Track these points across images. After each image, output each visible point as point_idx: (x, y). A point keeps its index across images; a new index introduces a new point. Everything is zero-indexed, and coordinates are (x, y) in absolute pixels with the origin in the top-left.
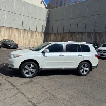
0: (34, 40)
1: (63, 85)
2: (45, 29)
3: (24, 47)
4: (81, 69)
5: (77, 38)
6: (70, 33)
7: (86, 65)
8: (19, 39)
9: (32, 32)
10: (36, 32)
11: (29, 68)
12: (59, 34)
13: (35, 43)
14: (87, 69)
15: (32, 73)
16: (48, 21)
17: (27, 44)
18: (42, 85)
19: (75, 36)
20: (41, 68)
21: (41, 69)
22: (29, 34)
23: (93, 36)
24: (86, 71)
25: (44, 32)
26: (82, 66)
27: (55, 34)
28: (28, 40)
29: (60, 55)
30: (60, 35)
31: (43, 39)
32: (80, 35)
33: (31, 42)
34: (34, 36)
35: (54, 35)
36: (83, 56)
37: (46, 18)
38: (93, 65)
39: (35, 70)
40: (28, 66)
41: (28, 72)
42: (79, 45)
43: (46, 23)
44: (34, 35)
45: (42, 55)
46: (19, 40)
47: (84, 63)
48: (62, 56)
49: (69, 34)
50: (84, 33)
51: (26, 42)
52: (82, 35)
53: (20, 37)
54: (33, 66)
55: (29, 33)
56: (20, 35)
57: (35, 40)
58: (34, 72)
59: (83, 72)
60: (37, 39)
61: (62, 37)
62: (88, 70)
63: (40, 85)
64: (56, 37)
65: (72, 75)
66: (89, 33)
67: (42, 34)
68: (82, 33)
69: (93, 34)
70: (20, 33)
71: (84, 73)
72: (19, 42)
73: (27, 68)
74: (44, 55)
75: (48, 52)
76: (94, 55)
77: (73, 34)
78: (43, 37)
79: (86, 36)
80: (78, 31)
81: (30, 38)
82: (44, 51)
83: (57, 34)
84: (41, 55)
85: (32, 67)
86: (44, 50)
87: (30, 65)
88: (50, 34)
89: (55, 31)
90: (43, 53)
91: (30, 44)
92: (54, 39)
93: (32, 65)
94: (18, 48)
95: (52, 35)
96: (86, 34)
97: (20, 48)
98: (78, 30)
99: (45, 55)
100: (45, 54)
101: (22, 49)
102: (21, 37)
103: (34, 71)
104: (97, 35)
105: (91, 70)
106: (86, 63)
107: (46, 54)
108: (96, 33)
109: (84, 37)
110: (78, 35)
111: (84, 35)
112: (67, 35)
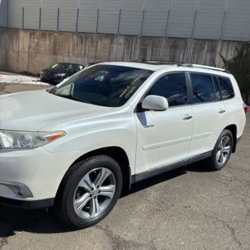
5: (99, 48)
6: (78, 34)
12: (45, 34)
19: (92, 42)
23: (138, 45)
27: (32, 32)
30: (48, 38)
32: (107, 41)
35: (29, 35)
49: (75, 37)
50: (117, 36)
52: (112, 42)
61: (55, 44)
62: (228, 151)
64: (36, 40)
66: (129, 38)
68: (111, 37)
69: (139, 41)
77: (86, 38)
79: (121, 44)
80: (100, 31)
83: (37, 34)
88: (16, 30)
89: (32, 23)
92: (29, 47)
95: (22, 34)
96: (122, 40)
98: (99, 26)
104: (147, 45)
108: (144, 37)
109: (115, 46)
111: (115, 41)
112: (71, 39)
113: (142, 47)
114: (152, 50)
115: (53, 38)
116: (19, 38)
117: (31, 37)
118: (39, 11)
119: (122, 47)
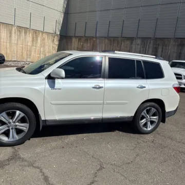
0: (38, 48)
1: (101, 168)
2: (61, 28)
3: (18, 62)
4: (142, 119)
5: (122, 48)
6: (108, 38)
7: (153, 109)
8: (8, 44)
9: (36, 33)
10: (43, 32)
11: (12, 118)
12: (88, 39)
13: (40, 54)
14: (155, 118)
15: (19, 131)
16: (67, 13)
17: (25, 56)
18: (44, 170)
19: (118, 44)
20: (43, 118)
21: (45, 121)
22: (29, 37)
23: (151, 45)
24: (152, 122)
25: (58, 33)
26: (144, 113)
27: (80, 38)
28: (27, 48)
29: (93, 85)
30: (89, 41)
31: (57, 48)
32: (128, 43)
33: (33, 53)
34: (39, 41)
35: (78, 39)
36: (147, 87)
37: (64, 7)
38: (168, 109)
39: (27, 125)
40: (8, 114)
41: (8, 130)
42: (139, 62)
43: (63, 16)
44: (39, 39)
45: (47, 86)
46: (8, 46)
47: (148, 104)
48: (100, 88)
49: (107, 41)
50: (136, 39)
51: (22, 53)
52: (132, 43)
53: (10, 41)
54: (22, 115)
55: (28, 33)
56: (10, 36)
57: (42, 49)
58: (26, 131)
59: (145, 125)
60: (44, 47)
61: (93, 46)
62: (156, 121)
63: (38, 170)
64: (82, 44)
65: (121, 133)
66: (145, 40)
67: (54, 37)
68: (131, 39)
70: (11, 33)
71: (147, 128)
72: (8, 52)
73: (4, 120)
74: (52, 85)
75: (62, 78)
76: (171, 87)
77: (114, 40)
78: (57, 43)
79: (138, 45)
81: (30, 44)
82: (52, 75)
83: (83, 39)
84: (43, 86)
85: (19, 118)
86: (53, 72)
87: (15, 113)
88: (71, 38)
89: (80, 32)
90: (51, 80)
91: (30, 55)
93: (18, 112)
94: (5, 64)
95: (74, 40)
96: (139, 41)
97: (10, 63)
98: (123, 32)
99: (57, 86)
100: (54, 83)
101: (12, 65)
102: (13, 42)
103: (24, 127)
104: (159, 45)
105: (163, 121)
106: (153, 104)
107: (59, 83)
108: (156, 39)
109: (134, 46)
110: (123, 43)
111: (134, 42)
112: (104, 42)
113: (155, 46)
114: (162, 48)
115: (92, 41)
116: (72, 43)
117: (79, 41)
118: (85, 24)
119: (139, 46)
